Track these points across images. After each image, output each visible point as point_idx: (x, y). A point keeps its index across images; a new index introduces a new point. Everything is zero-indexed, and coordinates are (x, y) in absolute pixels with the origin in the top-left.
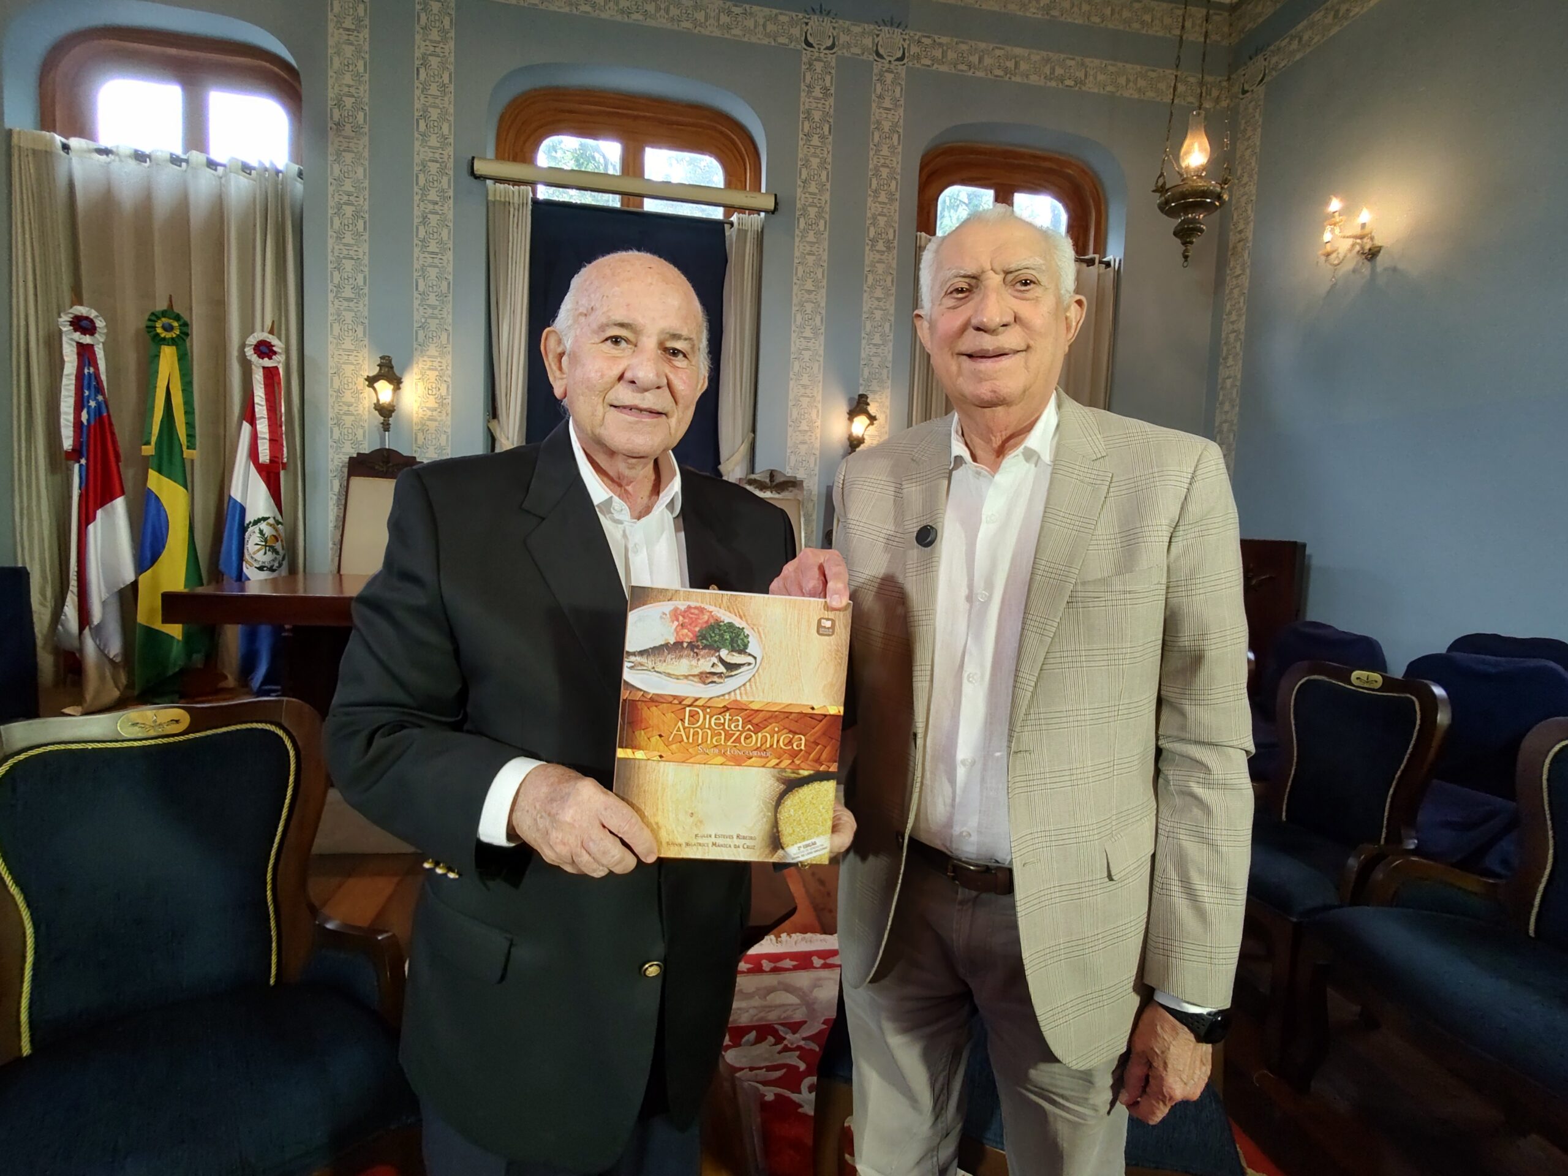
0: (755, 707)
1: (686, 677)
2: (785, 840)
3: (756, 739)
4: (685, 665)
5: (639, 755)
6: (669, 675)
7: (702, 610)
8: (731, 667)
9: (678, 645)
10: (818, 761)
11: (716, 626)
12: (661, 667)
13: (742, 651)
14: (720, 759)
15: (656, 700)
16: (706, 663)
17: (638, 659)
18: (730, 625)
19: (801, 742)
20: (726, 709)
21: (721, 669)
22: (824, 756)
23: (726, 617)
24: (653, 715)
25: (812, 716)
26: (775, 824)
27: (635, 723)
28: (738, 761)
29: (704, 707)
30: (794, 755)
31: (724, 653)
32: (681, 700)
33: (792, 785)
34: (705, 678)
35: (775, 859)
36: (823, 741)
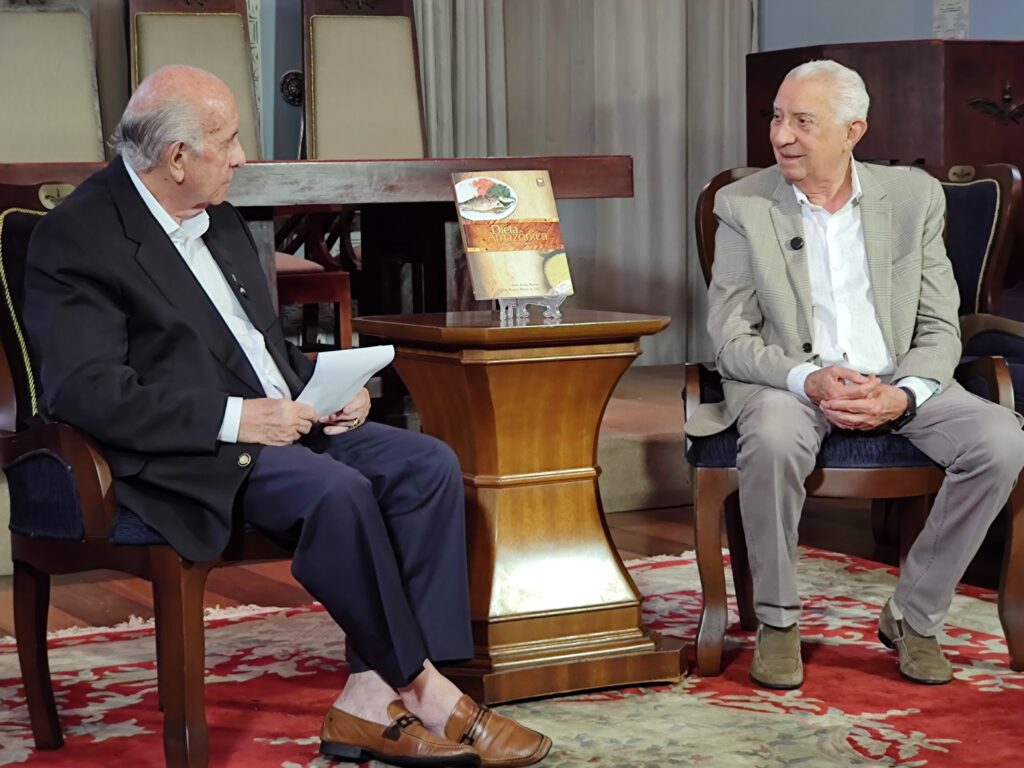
0: (521, 221)
1: (488, 211)
2: (552, 284)
3: (526, 237)
4: (485, 206)
5: (477, 250)
6: (480, 211)
7: (486, 180)
8: (506, 204)
9: (480, 197)
10: (555, 244)
11: (494, 186)
12: (476, 208)
13: (508, 196)
14: (512, 248)
15: (477, 223)
16: (495, 204)
17: (464, 206)
18: (500, 185)
19: (545, 236)
20: (509, 224)
21: (501, 205)
22: (557, 242)
23: (498, 182)
24: (477, 230)
25: (546, 224)
26: (545, 277)
27: (470, 235)
28: (521, 248)
29: (499, 224)
30: (544, 243)
31: (501, 198)
32: (488, 222)
33: (547, 257)
34: (496, 210)
35: (549, 294)
36: (554, 235)
